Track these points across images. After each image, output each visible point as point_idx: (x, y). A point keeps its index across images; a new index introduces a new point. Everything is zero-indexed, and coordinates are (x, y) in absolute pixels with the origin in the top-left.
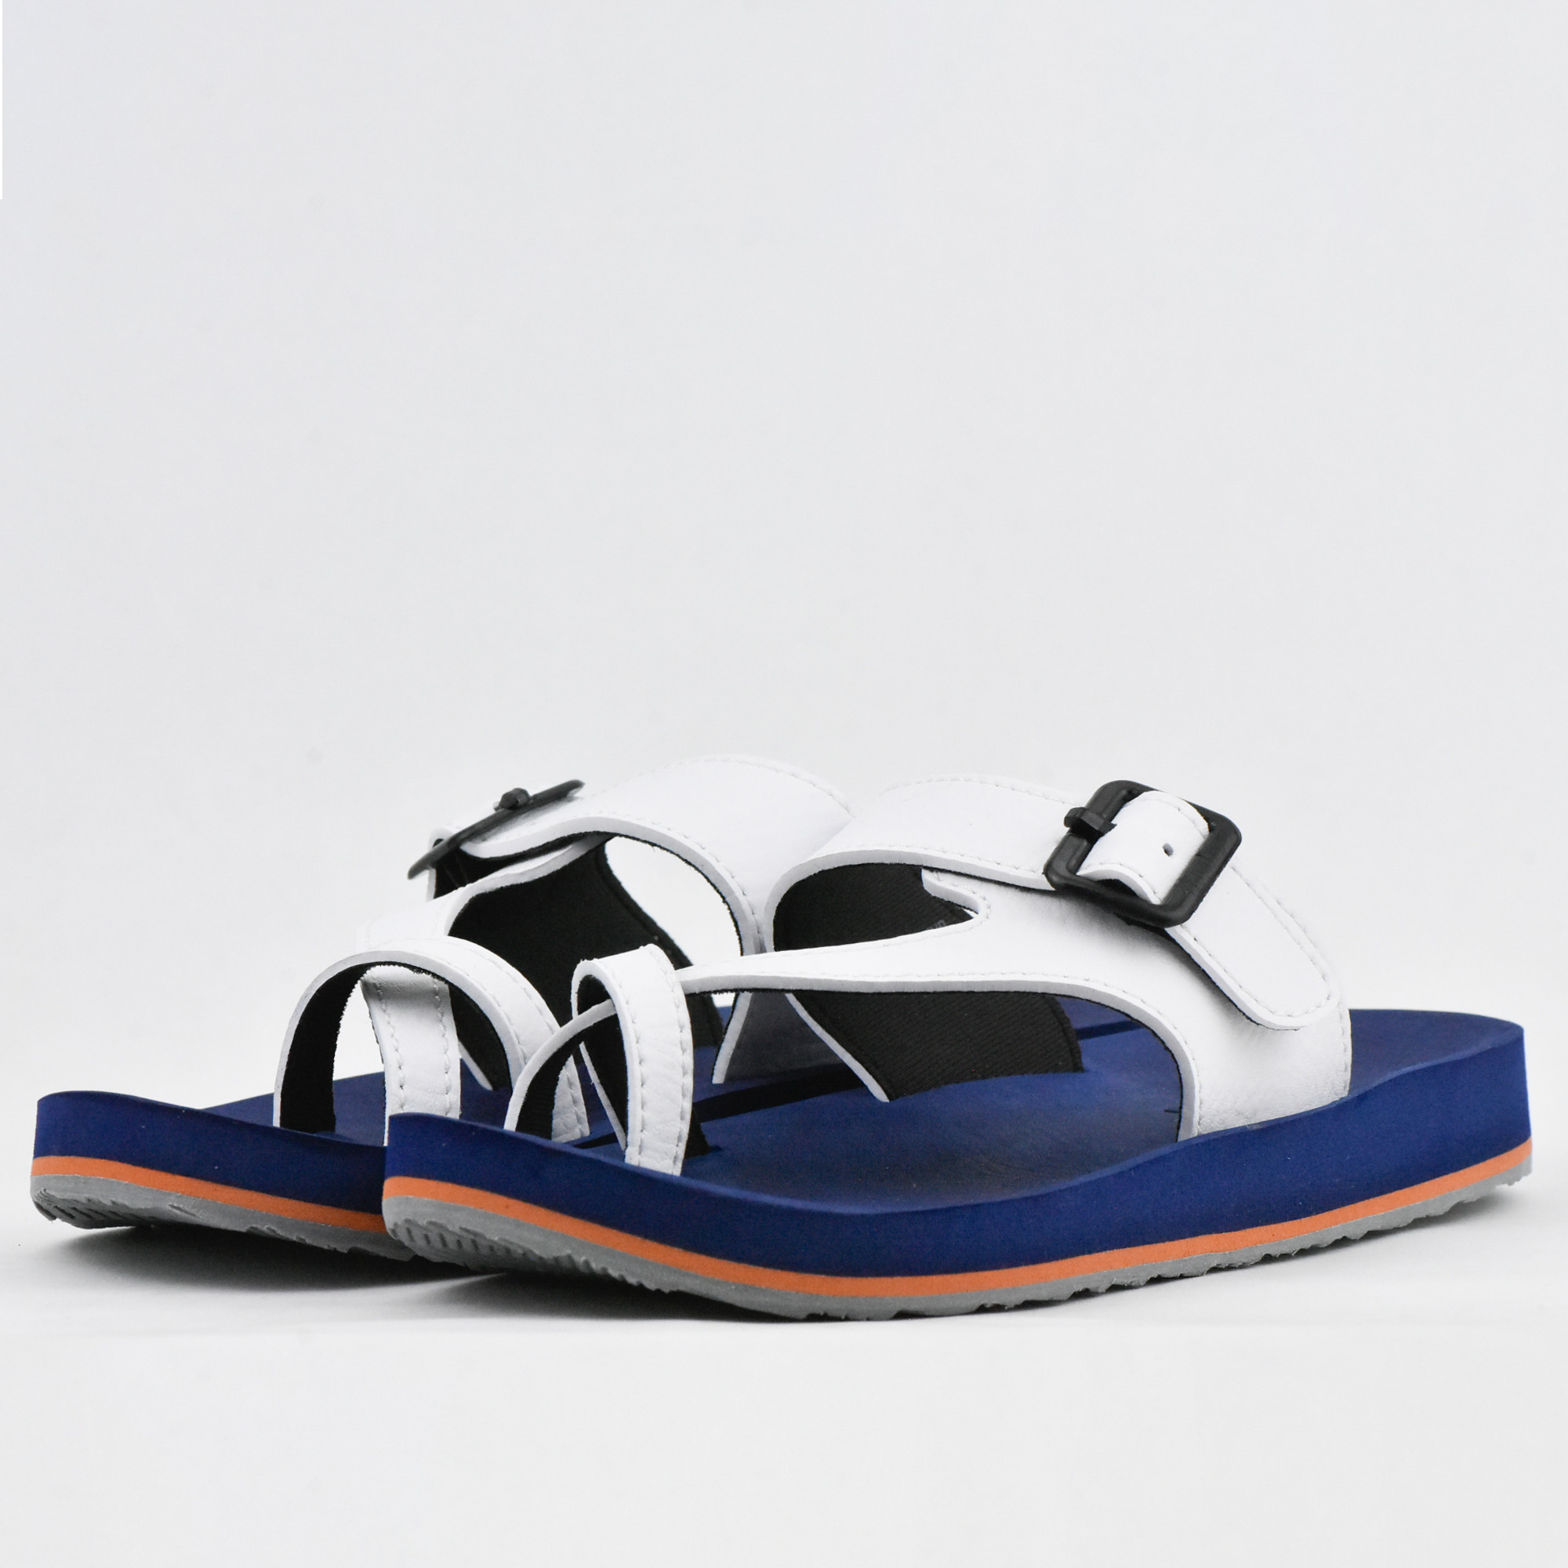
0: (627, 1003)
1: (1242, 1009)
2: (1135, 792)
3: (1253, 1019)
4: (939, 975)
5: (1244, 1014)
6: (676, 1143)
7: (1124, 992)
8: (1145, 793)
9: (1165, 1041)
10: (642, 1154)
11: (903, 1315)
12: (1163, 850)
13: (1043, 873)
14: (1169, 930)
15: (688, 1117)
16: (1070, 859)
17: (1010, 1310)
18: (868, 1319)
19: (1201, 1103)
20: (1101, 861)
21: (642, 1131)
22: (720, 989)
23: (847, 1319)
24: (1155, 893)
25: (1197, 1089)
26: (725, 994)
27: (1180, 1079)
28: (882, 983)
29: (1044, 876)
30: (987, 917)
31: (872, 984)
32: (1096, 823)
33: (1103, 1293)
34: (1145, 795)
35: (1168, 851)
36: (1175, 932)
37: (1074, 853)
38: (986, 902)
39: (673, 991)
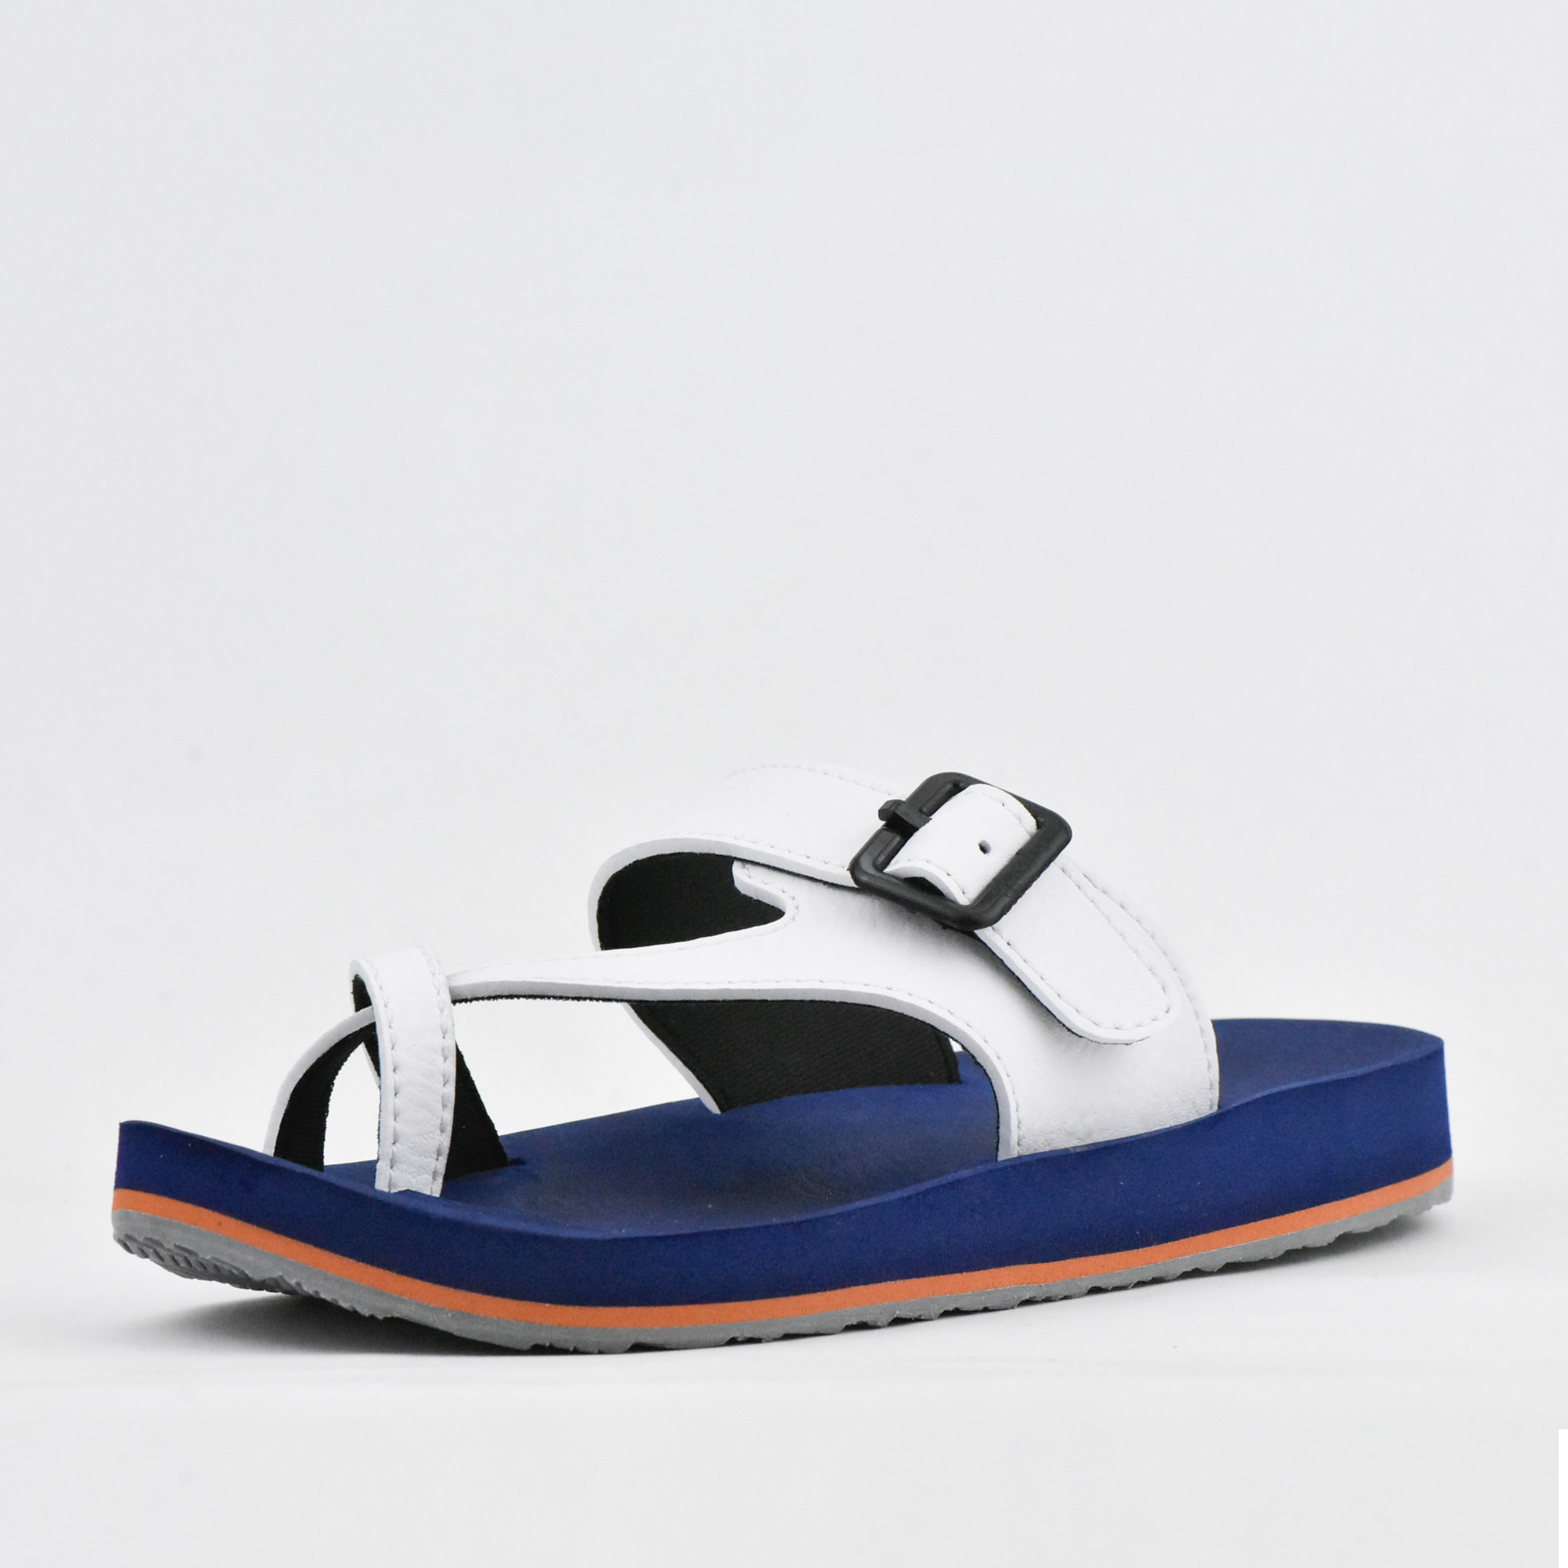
0: (386, 1006)
1: (1061, 1020)
2: (961, 785)
3: (1074, 1031)
4: (729, 982)
5: (1064, 1025)
6: (436, 1157)
7: (930, 1002)
8: (971, 786)
9: (975, 1056)
10: (394, 1168)
11: (638, 1348)
12: (978, 848)
13: (848, 870)
14: (979, 932)
15: (449, 1129)
16: (879, 855)
17: (768, 1341)
18: (600, 1352)
19: (1019, 1123)
20: (911, 860)
21: (394, 1143)
22: (493, 995)
23: (576, 1352)
24: (964, 893)
25: (1013, 1108)
26: (500, 1000)
27: (995, 1097)
28: (668, 991)
29: (848, 872)
30: (794, 919)
31: (657, 991)
32: (911, 818)
33: (884, 1327)
34: (971, 788)
35: (984, 849)
36: (985, 934)
37: (885, 848)
38: (795, 902)
39: (438, 994)
